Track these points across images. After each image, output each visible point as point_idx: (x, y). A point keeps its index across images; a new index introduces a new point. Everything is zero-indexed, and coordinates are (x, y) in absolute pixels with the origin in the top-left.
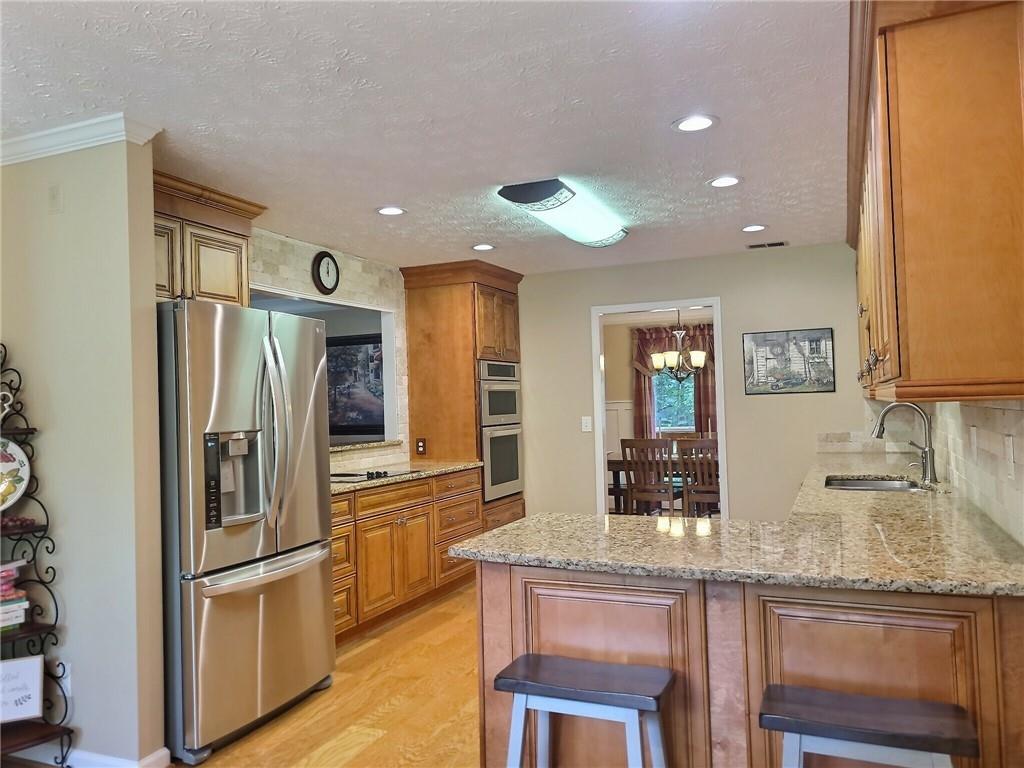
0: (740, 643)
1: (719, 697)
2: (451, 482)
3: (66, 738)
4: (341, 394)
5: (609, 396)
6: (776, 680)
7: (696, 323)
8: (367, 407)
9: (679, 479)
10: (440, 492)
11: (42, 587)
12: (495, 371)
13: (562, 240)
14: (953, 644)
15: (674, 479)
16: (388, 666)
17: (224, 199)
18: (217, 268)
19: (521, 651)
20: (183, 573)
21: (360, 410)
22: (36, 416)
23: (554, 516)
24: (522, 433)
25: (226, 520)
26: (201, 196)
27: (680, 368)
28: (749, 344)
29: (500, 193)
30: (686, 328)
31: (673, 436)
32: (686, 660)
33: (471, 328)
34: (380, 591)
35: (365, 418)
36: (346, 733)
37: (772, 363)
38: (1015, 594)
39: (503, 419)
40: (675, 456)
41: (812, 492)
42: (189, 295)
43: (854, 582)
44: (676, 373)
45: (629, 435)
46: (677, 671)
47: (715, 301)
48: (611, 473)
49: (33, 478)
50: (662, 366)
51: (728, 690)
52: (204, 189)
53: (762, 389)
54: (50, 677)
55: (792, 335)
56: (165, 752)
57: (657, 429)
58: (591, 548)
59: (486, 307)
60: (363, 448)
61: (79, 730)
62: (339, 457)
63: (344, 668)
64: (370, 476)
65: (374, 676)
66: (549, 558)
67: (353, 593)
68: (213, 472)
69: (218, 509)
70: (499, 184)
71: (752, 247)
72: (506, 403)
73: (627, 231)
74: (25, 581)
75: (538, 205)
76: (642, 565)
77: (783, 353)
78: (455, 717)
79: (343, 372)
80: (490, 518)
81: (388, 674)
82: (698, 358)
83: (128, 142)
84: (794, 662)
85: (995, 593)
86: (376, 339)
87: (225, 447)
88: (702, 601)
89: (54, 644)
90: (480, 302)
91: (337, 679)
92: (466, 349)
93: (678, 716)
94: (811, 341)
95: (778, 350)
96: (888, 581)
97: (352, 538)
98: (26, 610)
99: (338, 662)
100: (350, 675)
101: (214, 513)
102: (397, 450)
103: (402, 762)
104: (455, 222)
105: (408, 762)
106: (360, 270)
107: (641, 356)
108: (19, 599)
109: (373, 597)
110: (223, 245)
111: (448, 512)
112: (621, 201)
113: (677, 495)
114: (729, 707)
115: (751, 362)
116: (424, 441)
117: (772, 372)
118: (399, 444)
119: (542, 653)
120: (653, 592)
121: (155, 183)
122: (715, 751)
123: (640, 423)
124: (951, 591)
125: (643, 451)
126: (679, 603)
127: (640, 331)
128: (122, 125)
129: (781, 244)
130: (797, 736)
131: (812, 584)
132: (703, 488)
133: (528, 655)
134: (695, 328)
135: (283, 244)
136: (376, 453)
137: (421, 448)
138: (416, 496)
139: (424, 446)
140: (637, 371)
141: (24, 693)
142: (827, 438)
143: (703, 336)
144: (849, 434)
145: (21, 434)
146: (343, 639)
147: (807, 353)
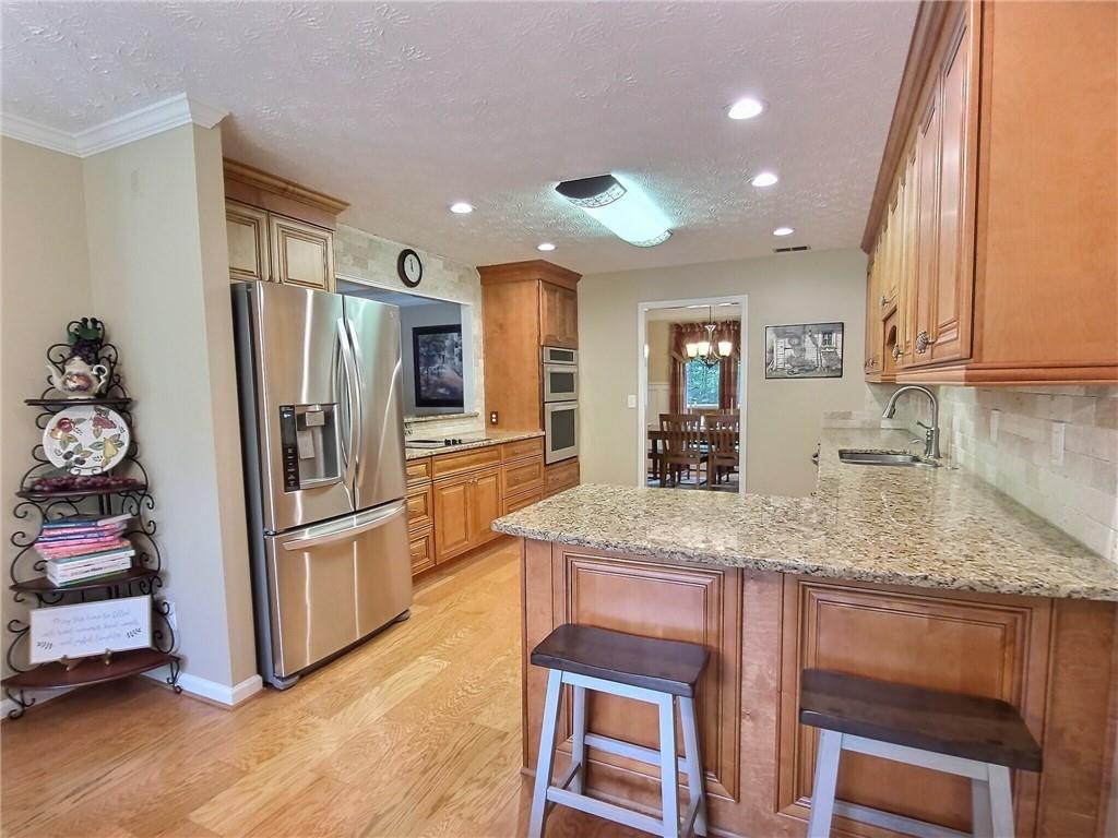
0: (776, 623)
1: (751, 672)
2: (517, 448)
3: (174, 663)
4: (432, 374)
5: (651, 378)
6: (811, 664)
7: (724, 320)
8: (453, 385)
9: (706, 446)
10: (507, 456)
11: (145, 537)
12: (555, 355)
13: (614, 241)
14: (1004, 638)
15: (702, 446)
16: (459, 600)
17: (309, 194)
18: (304, 257)
19: (561, 621)
20: (266, 530)
21: (448, 387)
22: (134, 388)
23: (599, 486)
24: (578, 408)
25: (304, 482)
26: (285, 190)
27: (710, 356)
28: (771, 336)
29: (557, 189)
30: (715, 323)
31: (701, 412)
32: (720, 635)
33: (536, 318)
34: (455, 537)
35: (451, 393)
36: (415, 663)
37: (790, 352)
38: (1092, 599)
39: (562, 396)
40: (703, 429)
41: (830, 466)
42: (278, 281)
43: (911, 578)
44: (707, 361)
45: (666, 411)
46: (711, 647)
47: (743, 299)
48: (650, 441)
49: (133, 443)
50: (694, 355)
51: (760, 667)
52: (288, 183)
53: (779, 374)
54: (158, 613)
55: (808, 329)
56: (258, 679)
57: (688, 406)
58: (631, 527)
59: (549, 300)
60: (444, 419)
61: (185, 657)
62: (419, 426)
63: (421, 602)
64: (447, 443)
65: (446, 609)
66: (588, 538)
67: (431, 541)
68: (289, 440)
69: (296, 474)
70: (557, 180)
71: (779, 251)
72: (565, 383)
73: (672, 232)
74: (132, 532)
75: (591, 200)
76: (683, 550)
77: (799, 344)
78: (510, 651)
79: (434, 356)
80: (550, 478)
81: (458, 608)
82: (725, 348)
83: (194, 125)
84: (832, 647)
85: (1069, 597)
86: (457, 329)
87: (302, 418)
88: (740, 584)
89: (160, 586)
90: (544, 297)
91: (415, 611)
92: (531, 336)
93: (710, 688)
94: (824, 334)
95: (796, 341)
96: (949, 579)
97: (430, 496)
98: (132, 558)
99: (415, 597)
100: (426, 608)
101: (292, 477)
102: (475, 420)
103: (460, 693)
104: (519, 221)
105: (465, 694)
106: (441, 267)
107: (677, 348)
108: (126, 549)
109: (449, 542)
110: (309, 238)
111: (514, 473)
112: (670, 201)
113: (703, 460)
114: (760, 682)
115: (772, 351)
116: (496, 413)
117: (789, 360)
118: (476, 416)
119: (581, 621)
120: (691, 571)
121: (225, 170)
122: (743, 721)
123: (675, 400)
124: (1021, 592)
125: (677, 423)
126: (716, 585)
127: (677, 326)
128: (186, 107)
129: (805, 248)
130: (840, 734)
131: (864, 579)
132: (725, 455)
133: (567, 625)
134: (722, 324)
135: (371, 240)
136: (456, 423)
137: (494, 419)
138: (486, 460)
139: (496, 418)
140: (674, 359)
141: (134, 628)
142: (833, 416)
143: (729, 330)
144: (850, 413)
145: (120, 403)
146: (418, 579)
147: (820, 344)
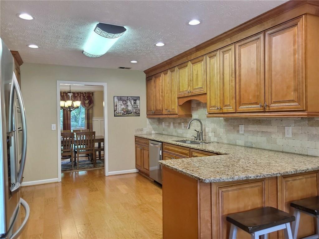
28: (116, 100)
37: (123, 106)
47: (105, 84)
53: (119, 115)
55: (129, 98)
71: (120, 68)
77: (126, 104)
94: (134, 100)
115: (117, 106)
117: (123, 109)
129: (129, 68)
142: (138, 130)
144: (143, 129)
147: (133, 104)
